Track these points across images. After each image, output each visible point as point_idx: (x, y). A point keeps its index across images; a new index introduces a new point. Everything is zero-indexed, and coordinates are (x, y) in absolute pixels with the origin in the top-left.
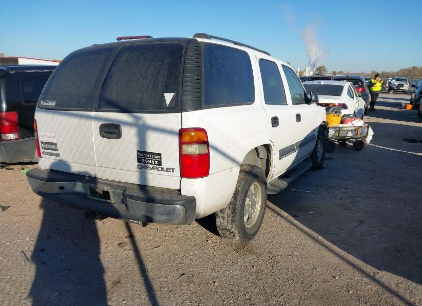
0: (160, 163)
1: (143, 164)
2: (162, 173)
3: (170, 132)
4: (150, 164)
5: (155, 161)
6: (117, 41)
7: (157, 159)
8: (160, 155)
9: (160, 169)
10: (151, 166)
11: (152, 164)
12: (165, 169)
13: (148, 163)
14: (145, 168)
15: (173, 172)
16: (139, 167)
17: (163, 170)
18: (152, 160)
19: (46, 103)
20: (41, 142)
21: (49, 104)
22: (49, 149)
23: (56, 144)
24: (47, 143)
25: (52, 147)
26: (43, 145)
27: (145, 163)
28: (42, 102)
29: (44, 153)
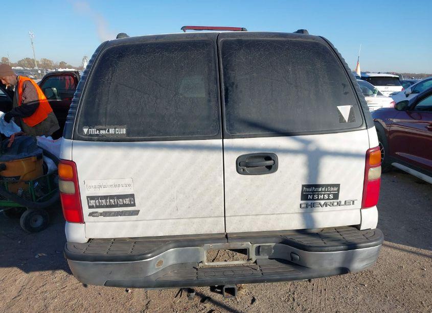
0: (336, 196)
1: (309, 202)
2: (339, 208)
3: (356, 155)
4: (321, 199)
5: (329, 194)
6: (182, 32)
7: (334, 191)
8: (338, 186)
9: (335, 204)
10: (322, 202)
11: (323, 199)
12: (343, 203)
13: (318, 199)
14: (313, 206)
15: (353, 204)
16: (303, 206)
17: (339, 204)
18: (324, 194)
19: (99, 132)
20: (88, 197)
21: (108, 131)
22: (111, 206)
23: (132, 196)
24: (105, 197)
25: (121, 201)
26: (92, 202)
27: (313, 199)
28: (85, 130)
29: (93, 215)
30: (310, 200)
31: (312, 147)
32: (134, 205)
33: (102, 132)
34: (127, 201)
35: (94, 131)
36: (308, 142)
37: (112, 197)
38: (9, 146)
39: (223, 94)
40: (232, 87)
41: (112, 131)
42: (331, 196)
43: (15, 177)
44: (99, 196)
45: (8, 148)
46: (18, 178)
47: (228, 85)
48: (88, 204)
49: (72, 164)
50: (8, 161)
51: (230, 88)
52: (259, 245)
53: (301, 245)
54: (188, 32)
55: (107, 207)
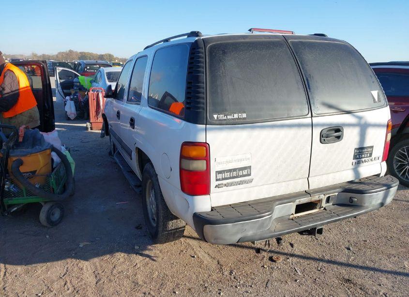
0: (371, 155)
1: (357, 161)
2: (371, 163)
7: (370, 151)
8: (372, 147)
9: (370, 160)
10: (364, 160)
11: (364, 157)
12: (374, 159)
13: (362, 158)
14: (359, 163)
15: (378, 159)
16: (353, 164)
17: (372, 160)
18: (365, 154)
19: (227, 117)
20: (216, 172)
21: (233, 116)
22: (234, 177)
23: (250, 167)
24: (230, 171)
25: (241, 173)
26: (220, 176)
27: (359, 158)
28: (215, 116)
29: (220, 186)
30: (358, 159)
31: (363, 122)
32: (249, 175)
33: (229, 117)
34: (245, 172)
35: (222, 117)
36: (360, 118)
37: (235, 170)
38: (21, 140)
39: (306, 83)
40: (310, 78)
41: (236, 116)
42: (368, 155)
43: (31, 172)
44: (225, 171)
45: (21, 142)
46: (34, 172)
47: (307, 76)
48: (216, 177)
49: (205, 145)
50: (25, 156)
51: (309, 79)
52: (328, 196)
53: (358, 190)
54: (256, 33)
55: (230, 178)
